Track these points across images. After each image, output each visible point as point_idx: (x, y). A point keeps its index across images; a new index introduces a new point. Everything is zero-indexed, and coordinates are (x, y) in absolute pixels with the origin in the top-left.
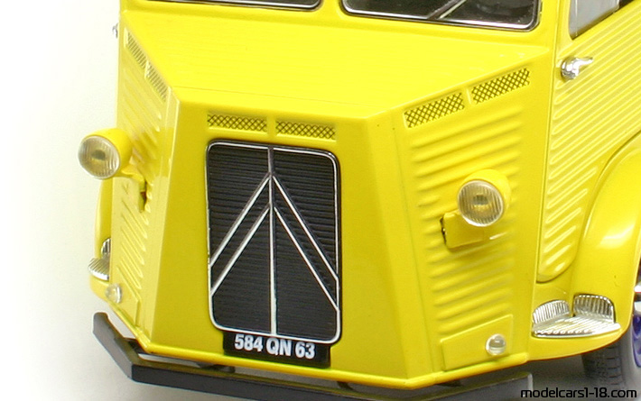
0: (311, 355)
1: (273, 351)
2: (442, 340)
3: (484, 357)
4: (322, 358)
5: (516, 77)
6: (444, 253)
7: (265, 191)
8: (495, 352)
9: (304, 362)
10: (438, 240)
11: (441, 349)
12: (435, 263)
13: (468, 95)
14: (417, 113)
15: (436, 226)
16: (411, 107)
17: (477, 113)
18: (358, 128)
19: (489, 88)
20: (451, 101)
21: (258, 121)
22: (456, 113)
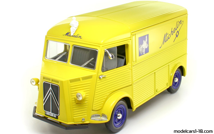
0: (55, 117)
1: (51, 115)
2: (74, 117)
3: (81, 121)
4: (57, 118)
5: (90, 77)
6: (75, 104)
7: (50, 90)
8: (83, 121)
9: (54, 118)
10: (74, 102)
11: (74, 119)
12: (74, 105)
13: (81, 79)
14: (72, 81)
15: (74, 99)
16: (71, 80)
17: (82, 82)
18: (62, 82)
19: (85, 78)
20: (78, 80)
21: (49, 79)
22: (79, 82)
